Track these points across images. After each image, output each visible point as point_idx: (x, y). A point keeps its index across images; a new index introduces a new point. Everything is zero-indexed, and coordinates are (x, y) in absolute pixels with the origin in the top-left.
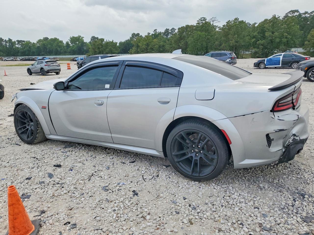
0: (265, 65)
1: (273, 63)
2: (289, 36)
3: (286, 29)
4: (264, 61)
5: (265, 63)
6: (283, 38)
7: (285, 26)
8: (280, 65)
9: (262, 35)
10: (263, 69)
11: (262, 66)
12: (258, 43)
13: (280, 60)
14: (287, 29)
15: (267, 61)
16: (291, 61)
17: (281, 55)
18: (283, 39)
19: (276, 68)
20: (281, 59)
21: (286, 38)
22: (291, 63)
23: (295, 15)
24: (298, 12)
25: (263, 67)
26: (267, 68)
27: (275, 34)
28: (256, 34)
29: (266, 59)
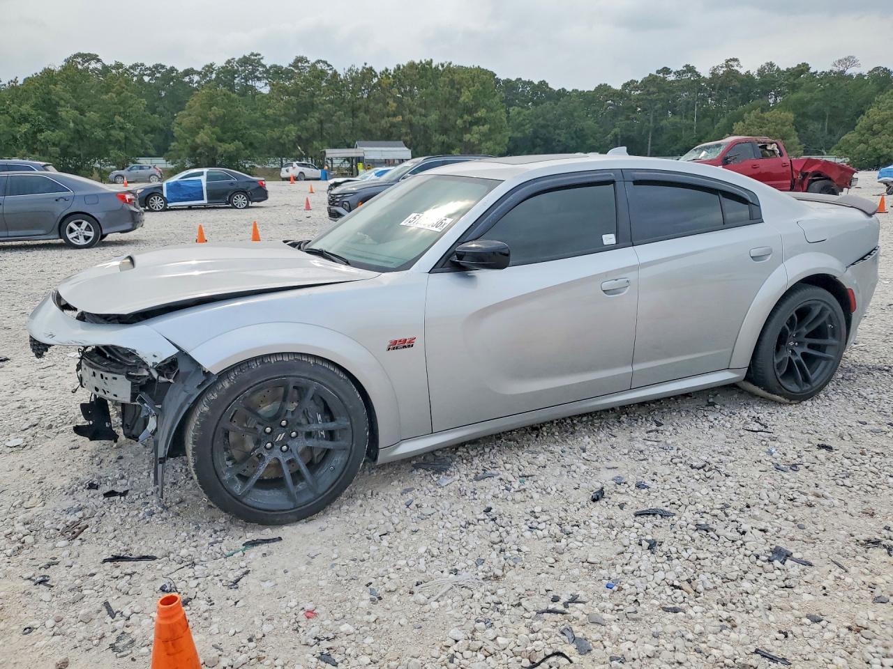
0: (166, 202)
1: (184, 195)
2: (128, 126)
3: (115, 104)
4: (159, 191)
5: (165, 195)
6: (114, 128)
7: (111, 96)
8: (203, 199)
9: (47, 115)
10: (161, 211)
11: (157, 202)
12: (40, 137)
13: (202, 188)
14: (119, 106)
15: (167, 191)
16: (230, 190)
17: (202, 174)
18: (113, 132)
19: (190, 208)
20: (204, 184)
21: (122, 129)
22: (230, 194)
23: (91, 67)
24: (99, 60)
25: (161, 208)
26: (171, 209)
27: (89, 117)
28: (25, 108)
29: (164, 185)
